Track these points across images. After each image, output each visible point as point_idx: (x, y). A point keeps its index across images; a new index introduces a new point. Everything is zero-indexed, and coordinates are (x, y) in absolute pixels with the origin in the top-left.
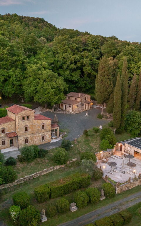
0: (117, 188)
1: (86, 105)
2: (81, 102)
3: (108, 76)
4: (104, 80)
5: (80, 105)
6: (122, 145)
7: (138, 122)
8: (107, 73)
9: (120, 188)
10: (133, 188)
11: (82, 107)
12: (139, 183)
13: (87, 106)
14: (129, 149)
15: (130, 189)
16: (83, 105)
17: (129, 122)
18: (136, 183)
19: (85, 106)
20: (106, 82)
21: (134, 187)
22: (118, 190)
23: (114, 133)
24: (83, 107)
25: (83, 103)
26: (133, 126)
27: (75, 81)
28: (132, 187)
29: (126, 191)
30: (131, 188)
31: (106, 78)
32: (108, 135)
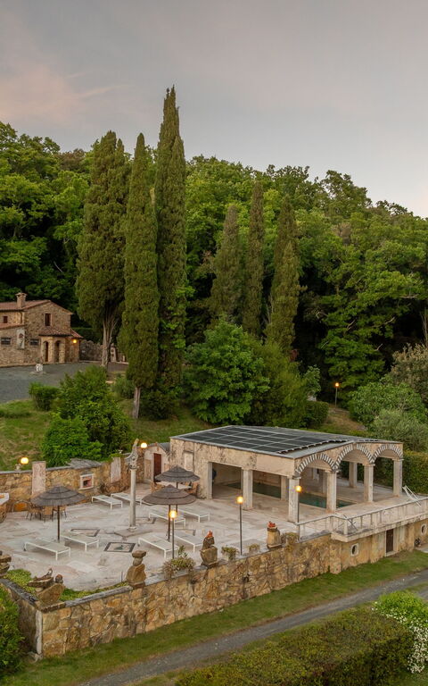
0: (39, 615)
1: (47, 344)
2: (25, 327)
3: (120, 201)
4: (104, 218)
5: (19, 341)
6: (161, 452)
7: (239, 366)
8: (118, 191)
9: (64, 614)
10: (164, 628)
11: (26, 351)
12: (207, 596)
13: (51, 348)
14: (188, 458)
15: (143, 635)
16: (35, 343)
17: (204, 367)
18: (185, 590)
19: (43, 347)
20: (112, 224)
21: (177, 622)
22: (49, 631)
23: (135, 412)
24: (32, 349)
25: (35, 335)
26: (220, 383)
27: (18, 271)
28: (162, 617)
29: (116, 642)
30: (150, 627)
31: (112, 210)
32: (91, 402)
